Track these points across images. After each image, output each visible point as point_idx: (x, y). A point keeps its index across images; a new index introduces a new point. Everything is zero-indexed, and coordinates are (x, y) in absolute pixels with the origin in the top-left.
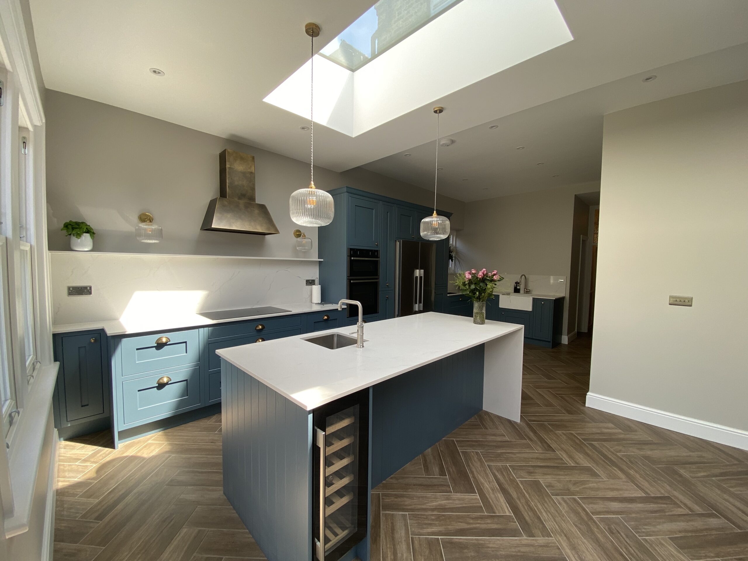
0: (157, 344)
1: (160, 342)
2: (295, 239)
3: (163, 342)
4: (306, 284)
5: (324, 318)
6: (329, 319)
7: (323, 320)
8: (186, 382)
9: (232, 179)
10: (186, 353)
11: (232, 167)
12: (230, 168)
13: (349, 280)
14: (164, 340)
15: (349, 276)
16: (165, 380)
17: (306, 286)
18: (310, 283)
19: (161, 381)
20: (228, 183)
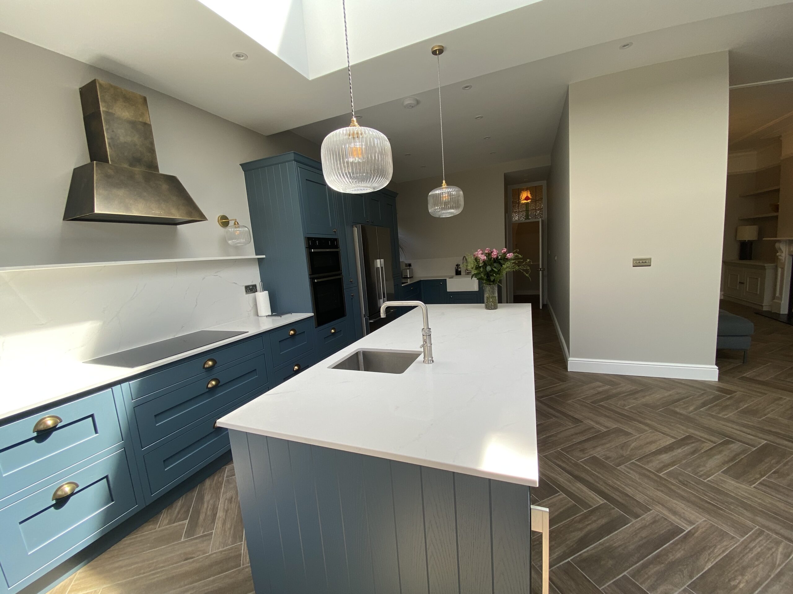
0: (38, 432)
1: (41, 427)
2: (221, 230)
3: (49, 426)
4: (246, 292)
5: (290, 334)
6: (296, 334)
7: (290, 336)
8: (105, 479)
9: (113, 131)
10: (96, 432)
11: (110, 111)
12: (107, 113)
13: (312, 279)
14: (50, 422)
15: (311, 274)
16: (67, 489)
17: (246, 294)
18: (251, 289)
19: (59, 493)
20: (108, 139)
